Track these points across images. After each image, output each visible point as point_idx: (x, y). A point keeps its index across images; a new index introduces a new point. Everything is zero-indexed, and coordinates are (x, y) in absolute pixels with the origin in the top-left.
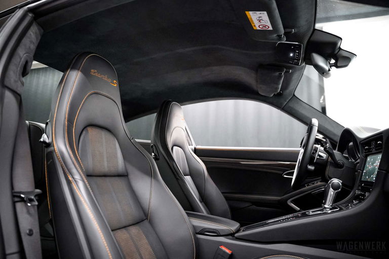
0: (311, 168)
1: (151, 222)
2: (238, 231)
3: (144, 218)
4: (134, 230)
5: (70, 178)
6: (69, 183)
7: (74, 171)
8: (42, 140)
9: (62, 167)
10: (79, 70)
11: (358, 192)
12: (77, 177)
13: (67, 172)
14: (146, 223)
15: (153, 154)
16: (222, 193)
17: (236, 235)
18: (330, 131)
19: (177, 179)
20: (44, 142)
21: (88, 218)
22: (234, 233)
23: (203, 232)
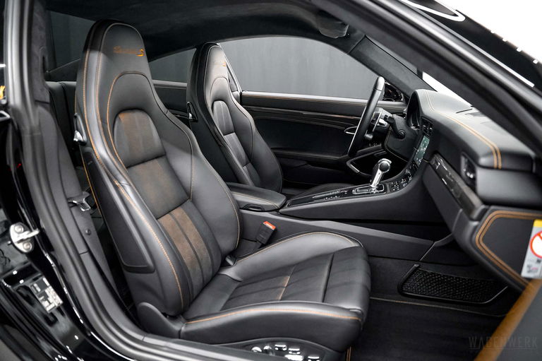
0: (369, 136)
1: (194, 202)
2: (282, 206)
3: (186, 197)
4: (178, 213)
5: (117, 184)
6: (116, 188)
7: (120, 176)
8: (75, 139)
9: (107, 174)
10: (100, 50)
11: (408, 172)
12: (124, 182)
13: (112, 177)
14: (189, 203)
15: (190, 115)
16: (272, 149)
17: (281, 211)
18: (404, 85)
19: (220, 146)
20: (80, 141)
21: (140, 220)
22: (279, 209)
23: (248, 207)
